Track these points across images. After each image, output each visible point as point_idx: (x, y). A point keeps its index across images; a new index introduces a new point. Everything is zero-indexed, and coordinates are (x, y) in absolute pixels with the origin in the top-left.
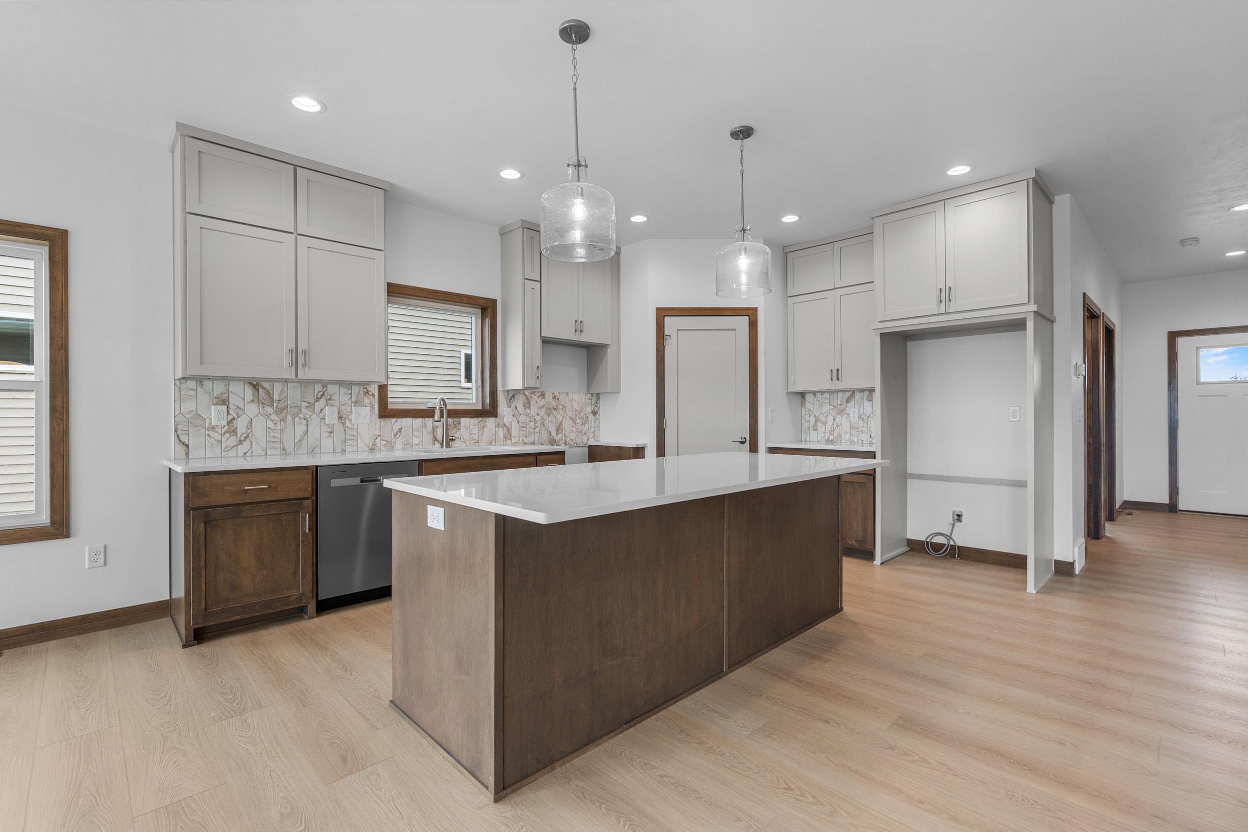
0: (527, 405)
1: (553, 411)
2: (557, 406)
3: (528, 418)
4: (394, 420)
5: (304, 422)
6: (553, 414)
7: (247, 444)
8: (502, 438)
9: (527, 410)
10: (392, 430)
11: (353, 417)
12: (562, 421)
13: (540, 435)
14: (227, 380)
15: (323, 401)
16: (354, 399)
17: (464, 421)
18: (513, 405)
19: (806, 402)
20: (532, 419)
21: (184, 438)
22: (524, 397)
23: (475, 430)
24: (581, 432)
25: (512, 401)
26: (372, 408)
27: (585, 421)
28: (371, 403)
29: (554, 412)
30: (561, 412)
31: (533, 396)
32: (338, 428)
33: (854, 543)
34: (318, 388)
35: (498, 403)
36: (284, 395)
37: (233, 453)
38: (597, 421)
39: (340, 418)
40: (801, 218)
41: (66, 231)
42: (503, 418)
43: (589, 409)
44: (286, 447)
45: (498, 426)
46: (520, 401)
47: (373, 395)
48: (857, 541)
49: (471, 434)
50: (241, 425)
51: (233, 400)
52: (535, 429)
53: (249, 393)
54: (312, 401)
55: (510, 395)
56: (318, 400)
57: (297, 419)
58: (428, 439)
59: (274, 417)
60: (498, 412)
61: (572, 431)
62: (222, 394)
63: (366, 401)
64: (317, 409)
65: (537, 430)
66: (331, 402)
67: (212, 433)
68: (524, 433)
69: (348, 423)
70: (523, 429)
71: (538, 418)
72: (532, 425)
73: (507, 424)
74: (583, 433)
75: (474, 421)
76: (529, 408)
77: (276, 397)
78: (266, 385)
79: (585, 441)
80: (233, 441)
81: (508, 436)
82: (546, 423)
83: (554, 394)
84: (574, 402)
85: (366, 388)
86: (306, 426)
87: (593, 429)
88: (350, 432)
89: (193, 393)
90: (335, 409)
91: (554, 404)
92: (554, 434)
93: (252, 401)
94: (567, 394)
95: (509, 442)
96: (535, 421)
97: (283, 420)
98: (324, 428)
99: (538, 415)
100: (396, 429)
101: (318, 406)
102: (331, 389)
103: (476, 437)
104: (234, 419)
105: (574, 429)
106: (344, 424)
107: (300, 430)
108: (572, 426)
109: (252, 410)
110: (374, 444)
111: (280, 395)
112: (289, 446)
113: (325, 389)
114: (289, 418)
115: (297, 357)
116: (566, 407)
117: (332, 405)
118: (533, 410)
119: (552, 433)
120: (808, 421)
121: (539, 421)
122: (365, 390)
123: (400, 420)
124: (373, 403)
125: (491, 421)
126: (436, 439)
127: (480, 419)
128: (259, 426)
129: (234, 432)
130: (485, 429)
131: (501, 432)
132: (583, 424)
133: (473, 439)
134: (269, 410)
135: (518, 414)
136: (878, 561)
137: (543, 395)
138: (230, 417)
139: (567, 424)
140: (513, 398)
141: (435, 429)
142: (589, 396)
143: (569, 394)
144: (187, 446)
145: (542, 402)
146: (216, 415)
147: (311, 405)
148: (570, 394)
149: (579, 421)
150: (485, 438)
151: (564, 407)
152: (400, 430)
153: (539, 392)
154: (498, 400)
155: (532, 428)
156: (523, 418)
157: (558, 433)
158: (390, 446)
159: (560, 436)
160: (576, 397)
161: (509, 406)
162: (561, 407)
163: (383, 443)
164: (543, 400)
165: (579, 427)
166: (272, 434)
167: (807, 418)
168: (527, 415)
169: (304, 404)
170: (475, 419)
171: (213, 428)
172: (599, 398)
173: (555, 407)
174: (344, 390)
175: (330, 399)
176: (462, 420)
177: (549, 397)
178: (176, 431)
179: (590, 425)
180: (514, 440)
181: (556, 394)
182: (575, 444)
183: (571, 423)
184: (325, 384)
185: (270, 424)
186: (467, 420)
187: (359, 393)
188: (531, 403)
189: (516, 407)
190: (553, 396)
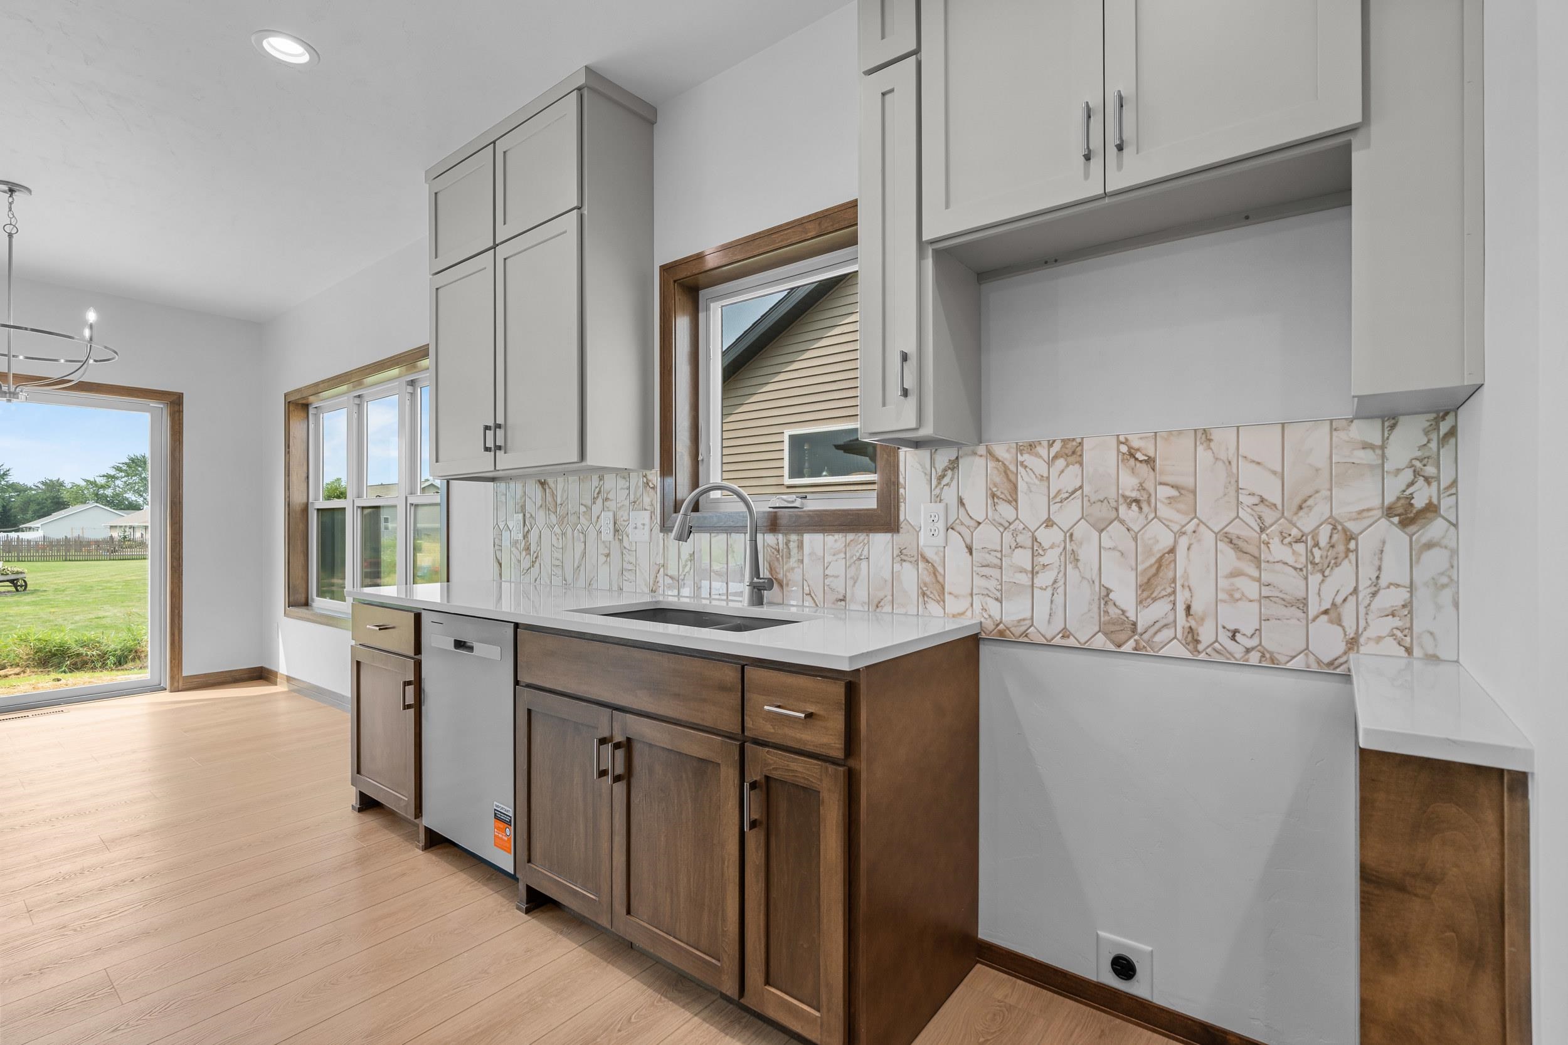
0: (1004, 491)
1: (1123, 509)
2: (1142, 488)
3: (1007, 536)
5: (582, 537)
6: (1122, 522)
7: (539, 567)
8: (914, 593)
9: (1006, 511)
10: (680, 555)
11: (630, 529)
12: (1172, 551)
13: (1059, 599)
14: (525, 478)
15: (600, 500)
16: (632, 498)
18: (950, 495)
20: (1025, 539)
21: (499, 556)
22: (991, 464)
23: (837, 567)
24: (1302, 604)
25: (946, 480)
26: (653, 512)
28: (652, 504)
29: (1130, 514)
30: (1164, 511)
31: (1026, 458)
32: (615, 550)
34: (595, 481)
35: (902, 491)
36: (565, 497)
37: (528, 577)
38: (1434, 561)
39: (616, 531)
42: (918, 533)
43: (1361, 497)
44: (567, 576)
45: (901, 556)
46: (975, 480)
47: (654, 487)
49: (826, 576)
50: (534, 540)
51: (530, 505)
52: (1033, 573)
53: (539, 493)
54: (589, 503)
55: (940, 464)
56: (594, 500)
57: (576, 533)
59: (557, 529)
60: (902, 518)
61: (1233, 597)
62: (521, 499)
63: (646, 499)
64: (594, 518)
66: (607, 504)
67: (515, 550)
68: (992, 584)
69: (626, 543)
70: (985, 571)
71: (1047, 537)
72: (1023, 558)
73: (930, 554)
74: (1313, 610)
75: (835, 540)
76: (1013, 500)
77: (559, 502)
78: (552, 481)
79: (1328, 645)
80: (527, 561)
82: (1088, 554)
83: (1125, 443)
84: (1245, 469)
85: (645, 476)
86: (583, 544)
87: (1394, 598)
88: (627, 558)
89: (504, 498)
90: (611, 514)
91: (1128, 483)
92: (1125, 596)
93: (541, 506)
94: (1206, 434)
95: (934, 608)
96: (1036, 547)
97: (564, 534)
98: (602, 549)
99: (1049, 523)
100: (685, 555)
101: (595, 510)
102: (610, 482)
103: (840, 585)
104: (528, 531)
105: (1251, 589)
106: (621, 541)
107: (579, 547)
108: (1236, 574)
109: (541, 516)
110: (656, 582)
111: (560, 496)
112: (569, 576)
113: (601, 483)
114: (570, 531)
116: (1194, 492)
117: (608, 509)
118: (1032, 507)
119: (1111, 596)
121: (1052, 547)
122: (644, 479)
124: (654, 502)
125: (880, 540)
127: (851, 536)
128: (547, 540)
129: (530, 549)
130: (865, 565)
131: (910, 576)
133: (832, 590)
134: (553, 518)
135: (967, 521)
137: (1073, 452)
138: (526, 529)
139: (1203, 567)
140: (949, 473)
143: (1216, 435)
144: (501, 565)
145: (1067, 478)
146: (517, 525)
147: (588, 510)
148: (1224, 438)
149: (1278, 551)
150: (861, 593)
151: (1185, 493)
152: (692, 557)
153: (1051, 444)
154: (901, 480)
155: (1022, 570)
156: (987, 536)
157: (1147, 589)
158: (677, 585)
159: (1158, 610)
160: (1259, 439)
161: (939, 499)
162: (1165, 492)
163: (669, 580)
164: (1075, 469)
166: (556, 555)
168: (1006, 526)
169: (582, 508)
170: (837, 536)
171: (516, 544)
172: (1453, 432)
173: (1134, 494)
174: (621, 483)
175: (607, 499)
176: (807, 537)
177: (1103, 456)
178: (495, 546)
179: (1367, 573)
181: (1136, 444)
182: (1254, 658)
183: (1229, 558)
184: (601, 473)
185: (555, 542)
186: (819, 537)
187: (637, 487)
188: (1021, 486)
189: (961, 502)
190: (1124, 449)
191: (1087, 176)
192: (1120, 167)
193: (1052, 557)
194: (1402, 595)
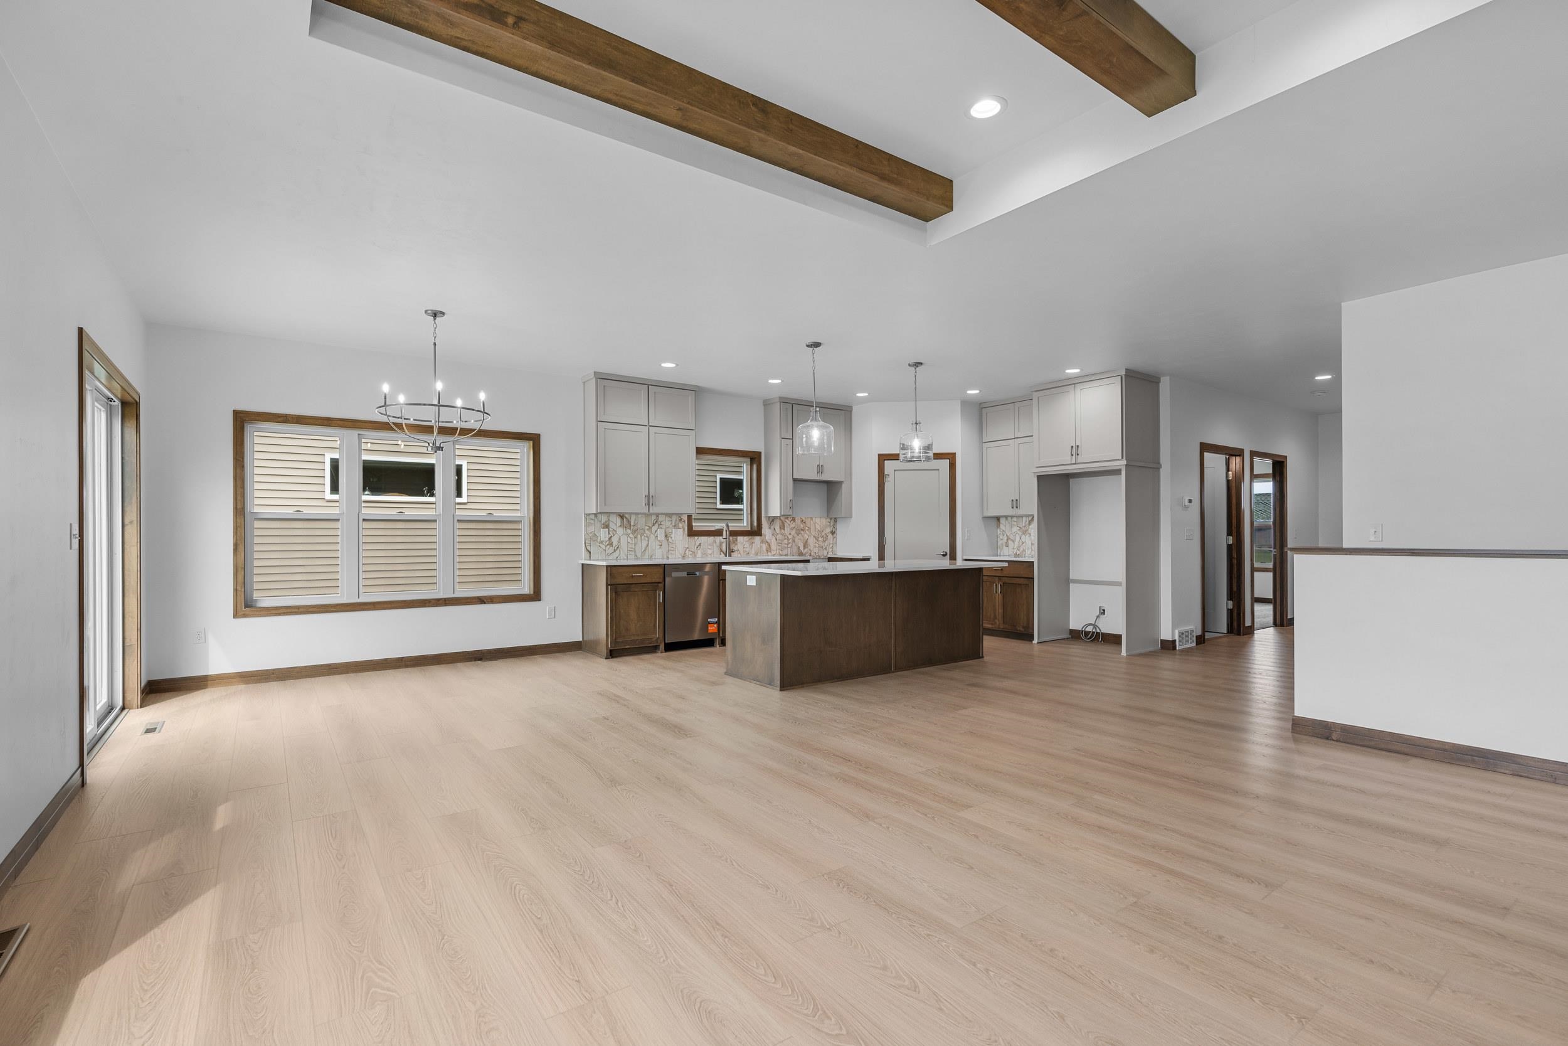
0: (782, 527)
1: (801, 531)
2: (804, 527)
3: (783, 537)
4: (696, 538)
5: (647, 539)
6: (801, 534)
7: (618, 551)
8: (765, 551)
10: (695, 544)
11: (673, 536)
12: (807, 539)
13: (792, 549)
14: (608, 514)
15: (657, 525)
16: (673, 524)
17: (740, 539)
18: (772, 527)
19: (1001, 525)
20: (786, 537)
21: (589, 548)
22: (781, 522)
23: (747, 545)
25: (772, 524)
26: (684, 530)
27: (825, 539)
28: (683, 527)
30: (807, 532)
31: (787, 520)
32: (665, 543)
33: (1021, 629)
34: (654, 517)
35: (762, 526)
36: (637, 522)
37: (611, 557)
38: (835, 539)
39: (666, 536)
40: (980, 391)
41: (539, 435)
42: (766, 536)
43: (828, 530)
44: (637, 555)
45: (762, 542)
46: (777, 525)
47: (684, 521)
48: (1023, 627)
49: (744, 548)
50: (615, 540)
51: (612, 525)
52: (788, 544)
53: (619, 520)
54: (651, 526)
55: (771, 520)
56: (654, 525)
57: (643, 537)
58: (716, 550)
59: (631, 536)
60: (763, 533)
61: (815, 547)
62: (606, 522)
63: (680, 525)
64: (654, 531)
65: (790, 545)
66: (661, 526)
67: (601, 545)
68: (781, 548)
69: (670, 540)
70: (779, 544)
71: (790, 537)
72: (786, 541)
73: (769, 541)
74: (824, 547)
75: (746, 538)
76: (784, 529)
77: (632, 524)
78: (627, 516)
79: (825, 554)
80: (611, 550)
81: (769, 549)
82: (796, 540)
83: (802, 519)
84: (817, 525)
85: (680, 517)
86: (648, 541)
87: (832, 545)
88: (671, 544)
89: (592, 521)
90: (663, 531)
91: (802, 526)
92: (802, 548)
93: (621, 526)
94: (812, 518)
95: (769, 553)
96: (788, 539)
97: (636, 537)
98: (657, 543)
99: (790, 534)
100: (697, 544)
101: (655, 528)
102: (661, 518)
103: (747, 550)
104: (611, 537)
105: (817, 545)
106: (668, 540)
107: (644, 544)
108: (815, 543)
109: (620, 531)
110: (685, 553)
111: (634, 522)
112: (639, 555)
113: (658, 519)
114: (639, 536)
115: (650, 500)
116: (811, 528)
117: (661, 528)
118: (787, 531)
119: (800, 548)
120: (1002, 539)
121: (791, 539)
122: (680, 519)
123: (700, 538)
125: (757, 539)
126: (721, 551)
127: (750, 537)
128: (624, 540)
129: (611, 544)
130: (754, 544)
131: (764, 546)
132: (824, 541)
134: (629, 531)
135: (776, 533)
136: (1035, 641)
137: (794, 520)
138: (610, 536)
139: (811, 541)
140: (772, 522)
141: (721, 543)
142: (829, 520)
144: (590, 553)
145: (793, 525)
146: (603, 534)
147: (650, 528)
148: (814, 519)
149: (820, 539)
150: (753, 552)
151: (809, 528)
152: (700, 544)
153: (791, 518)
154: (762, 524)
155: (786, 544)
156: (779, 537)
157: (805, 547)
158: (694, 554)
159: (806, 550)
160: (818, 520)
161: (770, 528)
162: (807, 528)
163: (691, 553)
164: (794, 523)
165: (820, 543)
166: (630, 546)
167: (1001, 537)
168: (782, 534)
169: (647, 528)
171: (602, 542)
172: (836, 521)
173: (803, 529)
174: (668, 519)
175: (661, 524)
176: (739, 538)
177: (798, 521)
178: (585, 544)
179: (829, 542)
180: (773, 553)
182: (817, 556)
183: (815, 540)
184: (657, 515)
185: (629, 540)
186: (742, 537)
187: (676, 520)
188: (786, 526)
189: (774, 529)
191: (816, 476)
192: (820, 476)
193: (790, 541)
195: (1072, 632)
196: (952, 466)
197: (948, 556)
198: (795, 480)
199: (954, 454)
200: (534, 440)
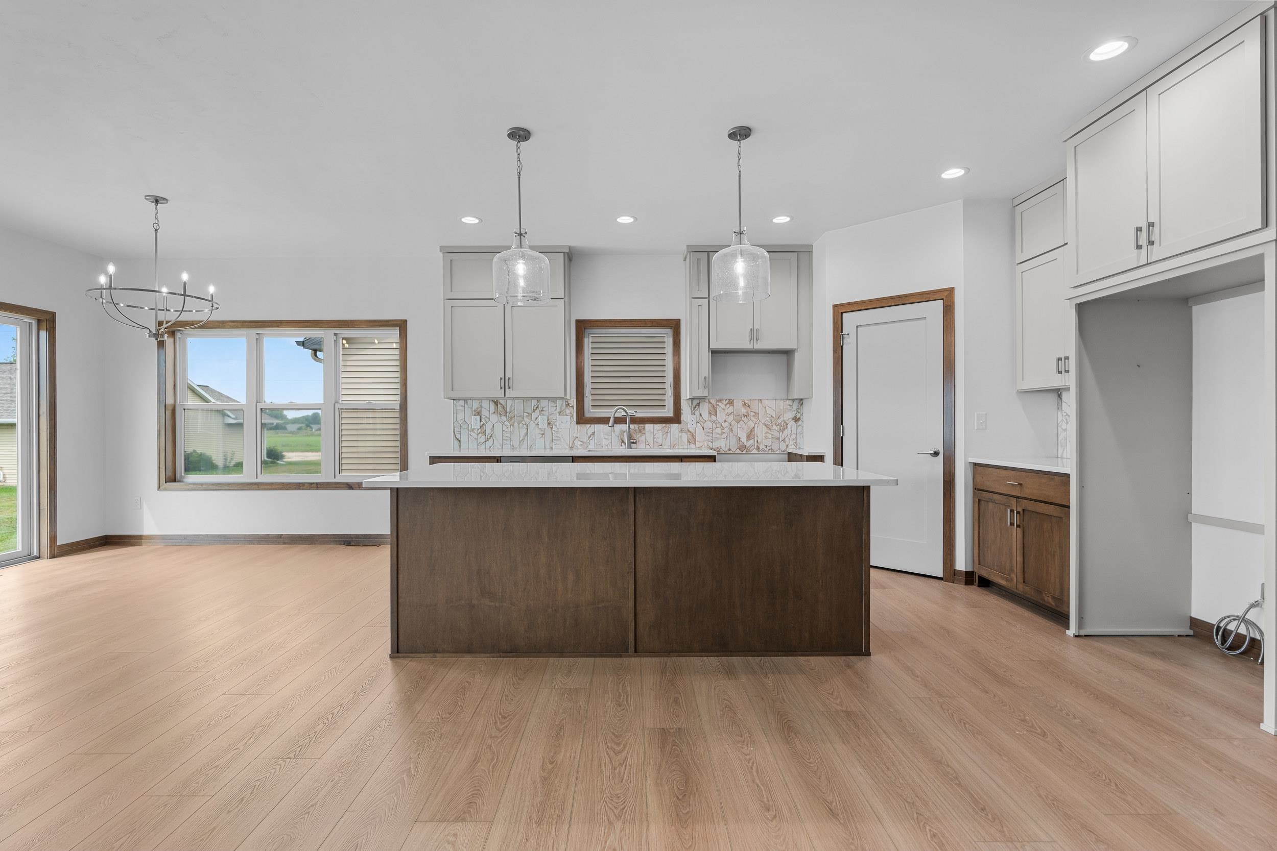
0: (713, 411)
1: (743, 418)
2: (747, 413)
3: (714, 424)
4: (588, 426)
5: (525, 427)
6: (743, 421)
7: (491, 440)
8: (686, 441)
9: (714, 418)
10: (587, 433)
11: (557, 423)
12: (754, 428)
13: (728, 441)
14: (481, 399)
15: (538, 411)
16: (559, 410)
17: (649, 427)
18: (697, 413)
20: (719, 425)
21: (458, 436)
22: (710, 405)
23: (659, 435)
24: (778, 439)
25: (696, 409)
26: (572, 416)
27: (783, 427)
28: (571, 413)
29: (745, 419)
30: (752, 418)
31: (720, 404)
32: (548, 432)
33: (1050, 600)
34: (534, 402)
35: (682, 411)
36: (513, 408)
37: (483, 446)
38: (800, 428)
39: (549, 424)
40: (968, 170)
41: (406, 320)
42: (687, 424)
43: (788, 416)
44: (514, 444)
45: (682, 431)
46: (705, 409)
47: (572, 407)
48: (1053, 598)
49: (654, 438)
50: (488, 428)
51: (484, 412)
52: (721, 434)
53: (492, 406)
54: (530, 412)
55: (695, 404)
56: (534, 411)
57: (521, 425)
58: (616, 441)
59: (507, 423)
60: (682, 419)
61: (766, 438)
62: (477, 408)
63: (568, 411)
64: (534, 418)
65: (724, 436)
66: (543, 412)
67: (472, 433)
68: (710, 438)
69: (554, 428)
70: (708, 434)
71: (725, 425)
72: (718, 431)
73: (691, 430)
74: (780, 440)
75: (658, 427)
76: (716, 415)
77: (508, 410)
78: (502, 402)
79: (783, 447)
80: (483, 439)
81: (692, 439)
82: (735, 429)
83: (743, 401)
84: (769, 409)
85: (567, 402)
86: (526, 430)
87: (794, 436)
88: (555, 435)
89: (462, 408)
90: (546, 417)
91: (744, 411)
92: (744, 440)
93: (494, 412)
94: (760, 401)
95: (692, 446)
96: (722, 427)
97: (512, 425)
98: (539, 431)
99: (725, 421)
100: (590, 433)
101: (535, 415)
102: (544, 403)
103: (660, 441)
104: (484, 424)
105: (769, 436)
106: (552, 428)
107: (523, 431)
108: (767, 433)
109: (494, 418)
110: (573, 444)
111: (510, 409)
112: (516, 444)
113: (539, 403)
114: (516, 424)
115: (505, 383)
116: (758, 414)
117: (543, 415)
118: (720, 417)
119: (741, 439)
121: (726, 427)
122: (567, 403)
123: (593, 425)
124: (572, 412)
125: (674, 427)
126: (623, 442)
127: (664, 425)
128: (498, 427)
129: (484, 433)
130: (669, 434)
131: (685, 437)
132: (782, 431)
133: (657, 443)
134: (504, 418)
135: (703, 421)
136: (1071, 632)
137: (731, 403)
138: (482, 423)
139: (760, 431)
140: (697, 407)
141: (622, 432)
142: (790, 402)
143: (763, 401)
144: (460, 441)
145: (730, 409)
146: (474, 422)
147: (530, 415)
149: (775, 427)
150: (668, 443)
151: (756, 414)
152: (593, 434)
153: (726, 400)
154: (682, 408)
155: (718, 434)
156: (708, 425)
157: (749, 437)
158: (585, 444)
159: (751, 442)
160: (771, 403)
161: (694, 414)
162: (752, 414)
163: (580, 443)
164: (732, 407)
165: (776, 434)
166: (506, 435)
168: (714, 422)
169: (525, 414)
170: (659, 425)
171: (473, 430)
172: (802, 404)
173: (746, 414)
174: (551, 404)
175: (542, 410)
176: (647, 426)
177: (738, 404)
178: (454, 432)
179: (790, 432)
180: (698, 445)
181: (746, 402)
182: (770, 451)
183: (765, 429)
184: (539, 400)
185: (505, 428)
186: (651, 426)
187: (562, 405)
188: (718, 411)
189: (701, 415)
190: (743, 403)
191: (750, 343)
192: (757, 343)
193: (726, 430)
194: (795, 436)
195: (1195, 623)
196: (949, 311)
197: (941, 456)
198: (715, 352)
199: (951, 291)
200: (402, 326)
